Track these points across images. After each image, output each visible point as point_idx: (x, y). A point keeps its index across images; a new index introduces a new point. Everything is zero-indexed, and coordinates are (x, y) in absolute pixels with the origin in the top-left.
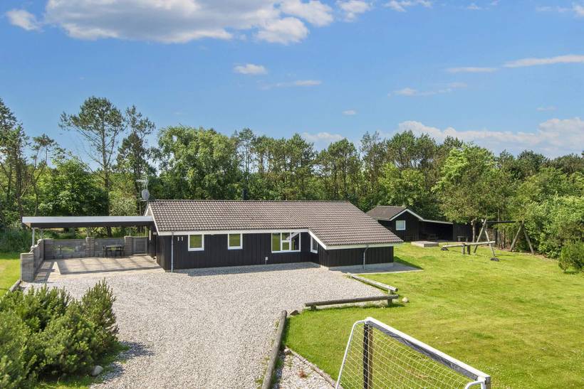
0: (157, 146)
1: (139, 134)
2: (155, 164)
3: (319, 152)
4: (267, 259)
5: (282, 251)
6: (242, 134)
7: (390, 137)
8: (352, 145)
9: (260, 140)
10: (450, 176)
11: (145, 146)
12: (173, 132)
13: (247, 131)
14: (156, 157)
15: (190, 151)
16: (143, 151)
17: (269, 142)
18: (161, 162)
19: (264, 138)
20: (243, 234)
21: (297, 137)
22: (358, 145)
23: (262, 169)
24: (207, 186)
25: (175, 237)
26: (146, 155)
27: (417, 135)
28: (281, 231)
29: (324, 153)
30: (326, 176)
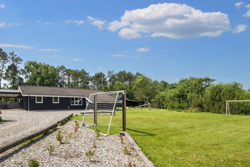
0: (24, 69)
1: (15, 64)
2: (23, 77)
3: (92, 77)
4: (69, 107)
5: (75, 105)
6: (60, 68)
7: (118, 72)
8: (104, 74)
9: (68, 70)
10: (137, 85)
11: (18, 69)
12: (31, 63)
13: (63, 66)
14: (23, 73)
15: (38, 71)
16: (17, 72)
17: (72, 71)
18: (25, 75)
19: (69, 69)
20: (59, 97)
21: (83, 70)
22: (106, 75)
23: (69, 82)
24: (45, 84)
25: (30, 97)
26: (19, 74)
27: (127, 72)
28: (75, 97)
29: (93, 77)
30: (94, 87)
